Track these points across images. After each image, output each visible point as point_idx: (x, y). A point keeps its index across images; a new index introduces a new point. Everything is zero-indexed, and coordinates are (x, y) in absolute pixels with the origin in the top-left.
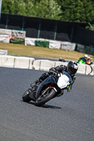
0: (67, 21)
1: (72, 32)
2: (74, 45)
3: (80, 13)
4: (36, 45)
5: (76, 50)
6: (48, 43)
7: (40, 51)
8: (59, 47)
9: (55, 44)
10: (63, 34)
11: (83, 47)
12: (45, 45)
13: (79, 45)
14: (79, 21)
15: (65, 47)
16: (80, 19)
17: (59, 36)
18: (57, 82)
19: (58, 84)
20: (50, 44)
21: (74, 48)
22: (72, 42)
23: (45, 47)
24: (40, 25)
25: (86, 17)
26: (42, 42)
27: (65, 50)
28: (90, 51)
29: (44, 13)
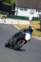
11: (1, 11)
28: (4, 13)
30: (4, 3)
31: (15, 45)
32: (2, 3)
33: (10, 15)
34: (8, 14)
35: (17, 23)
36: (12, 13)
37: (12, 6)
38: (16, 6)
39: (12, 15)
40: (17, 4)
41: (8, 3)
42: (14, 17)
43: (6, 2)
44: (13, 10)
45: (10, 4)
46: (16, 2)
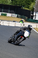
0: (14, 5)
1: (16, 10)
2: (17, 15)
3: (19, 2)
4: (2, 15)
5: (17, 17)
6: (6, 14)
7: (3, 18)
8: (10, 16)
9: (9, 15)
10: (12, 11)
11: (20, 16)
12: (5, 15)
13: (18, 15)
14: (18, 5)
15: (13, 16)
16: (19, 4)
17: (11, 12)
18: (24, 34)
19: (24, 35)
20: (7, 15)
21: (16, 16)
22: (16, 14)
23: (5, 16)
24: (3, 7)
25: (21, 4)
26: (4, 14)
27: (13, 17)
28: (23, 17)
29: (4, 2)
30: (24, 8)
31: (16, 41)
32: (22, 8)
33: (29, 19)
34: (27, 18)
35: (35, 27)
36: (30, 17)
37: (30, 11)
38: (34, 10)
39: (30, 19)
40: (35, 9)
41: (26, 8)
42: (32, 21)
43: (25, 7)
44: (31, 15)
45: (29, 9)
46: (34, 7)
